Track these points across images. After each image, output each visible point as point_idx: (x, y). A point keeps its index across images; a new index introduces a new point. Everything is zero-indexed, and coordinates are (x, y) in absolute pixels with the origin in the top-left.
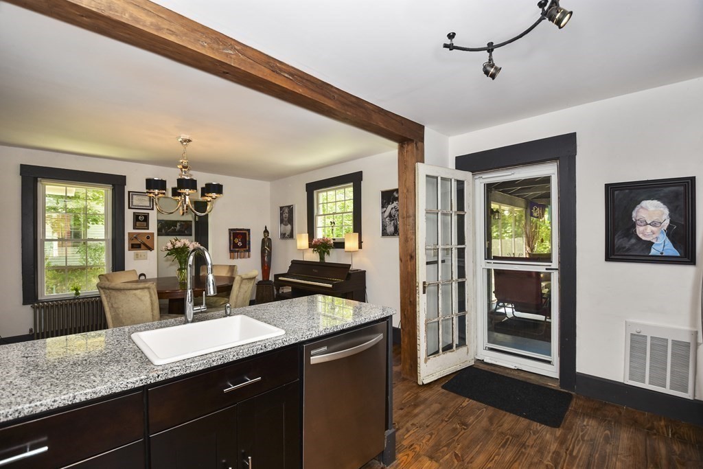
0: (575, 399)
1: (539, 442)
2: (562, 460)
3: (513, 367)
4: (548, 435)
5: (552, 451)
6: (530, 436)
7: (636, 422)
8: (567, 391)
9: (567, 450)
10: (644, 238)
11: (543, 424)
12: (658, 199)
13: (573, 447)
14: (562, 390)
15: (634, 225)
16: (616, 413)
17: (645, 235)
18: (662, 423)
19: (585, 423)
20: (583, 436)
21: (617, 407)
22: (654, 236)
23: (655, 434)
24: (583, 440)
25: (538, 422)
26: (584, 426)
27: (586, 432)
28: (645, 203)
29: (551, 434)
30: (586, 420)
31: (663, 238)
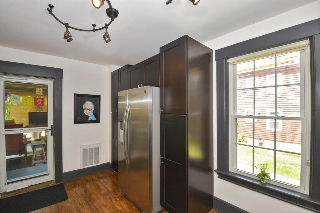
0: (65, 185)
1: (66, 209)
2: (79, 208)
3: (27, 186)
4: (67, 204)
5: (74, 208)
6: (61, 210)
7: (88, 180)
8: (59, 183)
9: (78, 204)
10: (87, 115)
11: (62, 201)
12: (91, 101)
13: (79, 201)
14: (57, 184)
15: (83, 110)
16: (81, 181)
17: (87, 114)
18: (94, 176)
19: (75, 191)
20: (78, 195)
21: (80, 179)
22: (90, 114)
23: (95, 181)
24: (80, 197)
25: (59, 202)
26: (76, 192)
27: (78, 194)
28: (87, 102)
29: (68, 203)
30: (74, 189)
31: (92, 114)
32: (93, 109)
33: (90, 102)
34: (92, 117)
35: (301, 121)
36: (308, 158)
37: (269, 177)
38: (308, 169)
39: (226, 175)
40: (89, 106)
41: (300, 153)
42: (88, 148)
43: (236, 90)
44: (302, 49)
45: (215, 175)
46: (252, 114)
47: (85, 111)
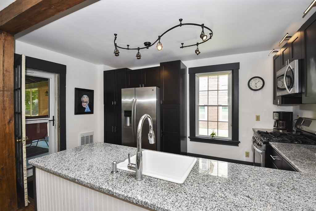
15: (81, 102)
22: (86, 106)
31: (88, 106)
32: (89, 102)
33: (86, 96)
34: (87, 109)
35: (228, 107)
36: (231, 123)
37: (215, 135)
38: (231, 127)
39: (194, 138)
40: (85, 98)
41: (228, 121)
42: (85, 136)
43: (198, 91)
44: (229, 74)
45: (188, 140)
46: (207, 104)
47: (83, 104)
